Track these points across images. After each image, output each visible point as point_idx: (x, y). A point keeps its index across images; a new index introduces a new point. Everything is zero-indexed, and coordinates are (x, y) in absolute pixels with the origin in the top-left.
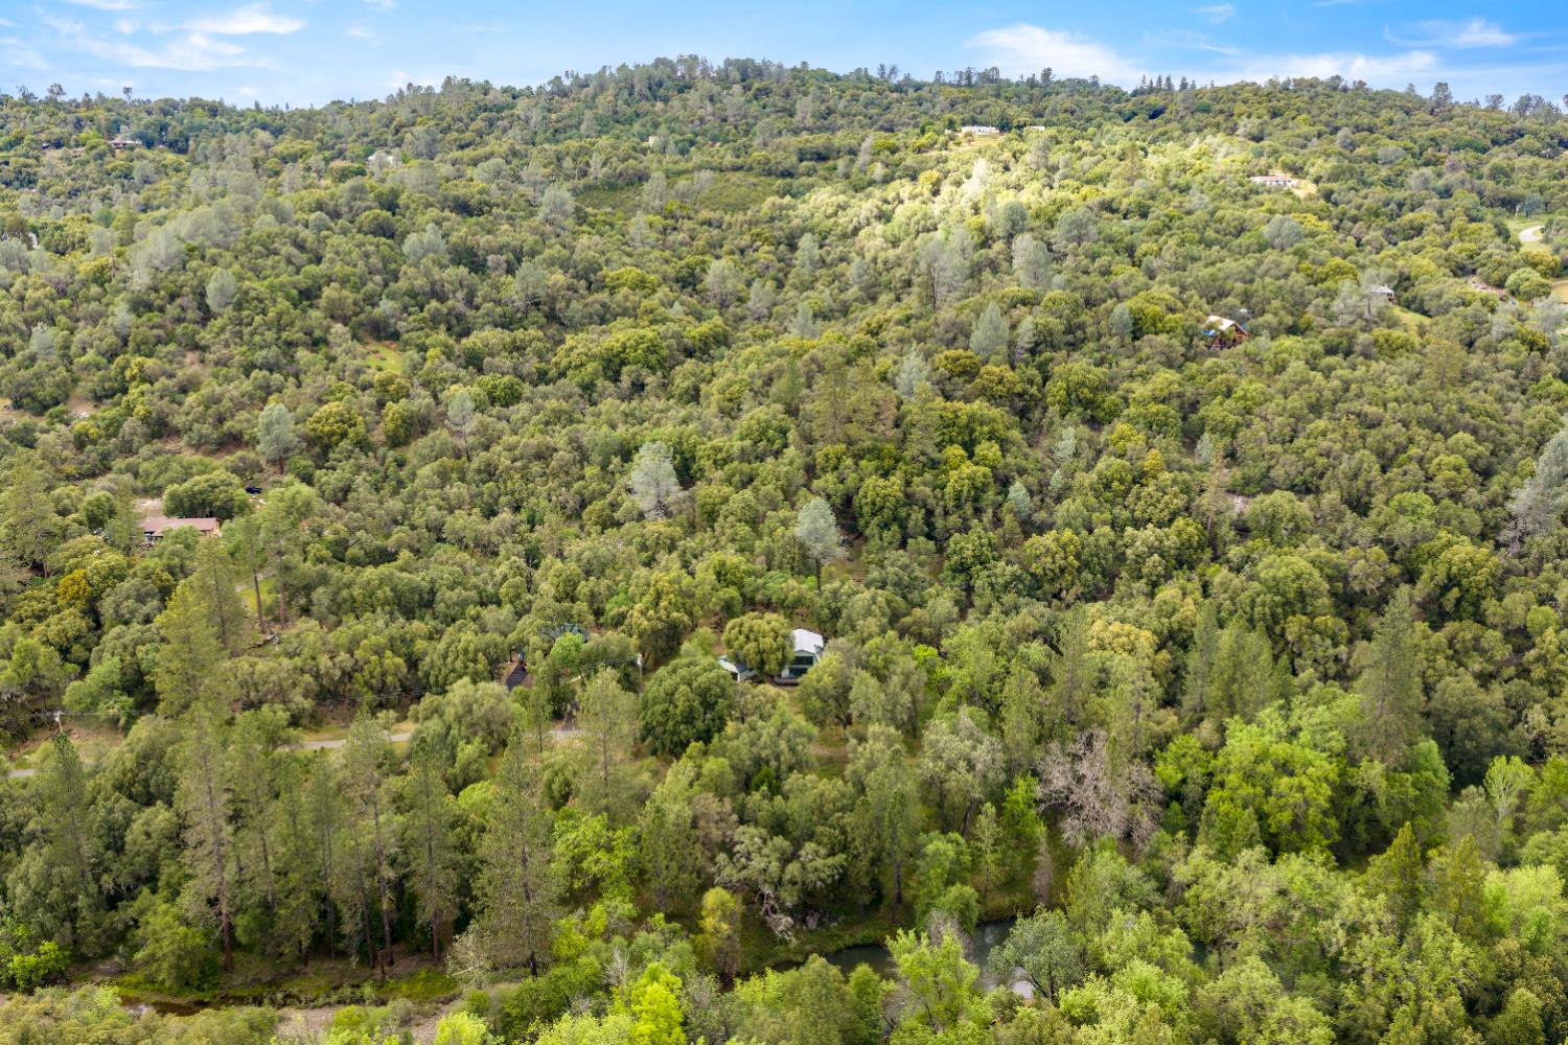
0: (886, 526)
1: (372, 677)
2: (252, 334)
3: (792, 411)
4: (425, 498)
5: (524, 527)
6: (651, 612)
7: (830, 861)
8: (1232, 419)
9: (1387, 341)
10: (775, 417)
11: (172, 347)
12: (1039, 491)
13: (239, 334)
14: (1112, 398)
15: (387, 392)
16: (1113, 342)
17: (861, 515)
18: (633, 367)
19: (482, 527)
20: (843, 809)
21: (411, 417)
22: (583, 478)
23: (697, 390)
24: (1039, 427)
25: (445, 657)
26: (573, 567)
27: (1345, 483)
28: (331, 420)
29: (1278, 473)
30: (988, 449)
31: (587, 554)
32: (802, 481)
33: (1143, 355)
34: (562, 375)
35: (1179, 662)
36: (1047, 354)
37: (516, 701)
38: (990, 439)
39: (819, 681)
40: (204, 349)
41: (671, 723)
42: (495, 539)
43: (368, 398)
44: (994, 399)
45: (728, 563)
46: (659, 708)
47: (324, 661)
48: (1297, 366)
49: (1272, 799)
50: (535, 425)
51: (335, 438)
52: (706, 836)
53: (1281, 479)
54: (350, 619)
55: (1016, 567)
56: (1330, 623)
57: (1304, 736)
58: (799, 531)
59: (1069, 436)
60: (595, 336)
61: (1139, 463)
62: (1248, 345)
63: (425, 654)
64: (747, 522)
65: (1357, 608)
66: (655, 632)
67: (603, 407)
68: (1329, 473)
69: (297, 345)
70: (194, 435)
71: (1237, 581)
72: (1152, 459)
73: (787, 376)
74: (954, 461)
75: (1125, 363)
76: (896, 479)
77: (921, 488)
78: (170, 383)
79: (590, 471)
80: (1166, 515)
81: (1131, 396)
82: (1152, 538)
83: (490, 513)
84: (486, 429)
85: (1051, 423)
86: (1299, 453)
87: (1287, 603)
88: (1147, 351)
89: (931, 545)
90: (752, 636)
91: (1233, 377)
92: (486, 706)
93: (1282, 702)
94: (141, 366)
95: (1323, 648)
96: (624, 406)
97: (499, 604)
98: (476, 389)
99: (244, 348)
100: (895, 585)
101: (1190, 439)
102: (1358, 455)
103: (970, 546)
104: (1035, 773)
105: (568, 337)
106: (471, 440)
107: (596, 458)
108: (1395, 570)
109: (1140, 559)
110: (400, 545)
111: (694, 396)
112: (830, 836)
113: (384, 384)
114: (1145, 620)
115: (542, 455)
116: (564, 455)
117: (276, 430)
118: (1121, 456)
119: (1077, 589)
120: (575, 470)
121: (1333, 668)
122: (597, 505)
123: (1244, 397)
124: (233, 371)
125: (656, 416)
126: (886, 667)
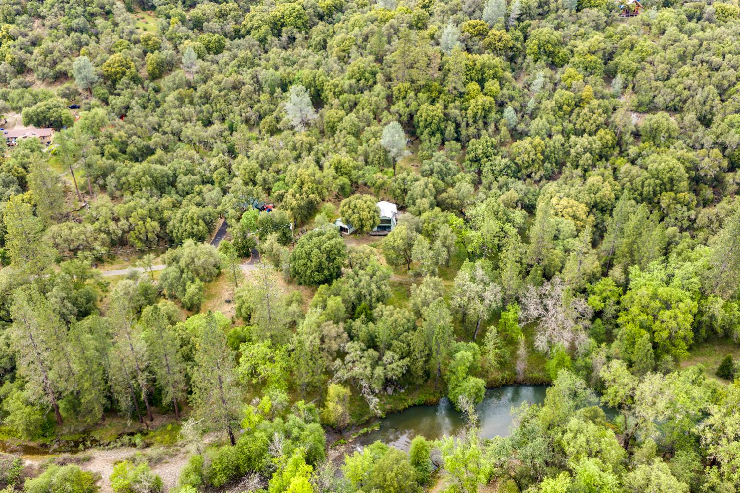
0: (432, 134)
1: (140, 233)
2: (70, 9)
3: (379, 60)
4: (170, 114)
5: (227, 133)
6: (298, 195)
7: (400, 363)
8: (635, 65)
9: (722, 11)
10: (369, 65)
11: (25, 17)
12: (521, 110)
13: (63, 9)
14: (564, 50)
15: (149, 46)
16: (566, 13)
17: (419, 127)
18: (289, 28)
19: (202, 133)
20: (407, 331)
21: (162, 62)
22: (259, 101)
23: (325, 41)
24: (521, 68)
25: (181, 222)
26: (254, 164)
27: (699, 107)
28: (116, 65)
29: (659, 100)
30: (492, 85)
31: (262, 155)
32: (385, 106)
33: (582, 21)
34: (248, 33)
35: (599, 221)
36: (527, 22)
37: (220, 250)
38: (493, 79)
39: (395, 241)
40: (44, 18)
41: (309, 271)
42: (211, 140)
43: (137, 50)
44: (496, 51)
45: (343, 161)
46: (302, 262)
47: (112, 225)
48: (672, 30)
49: (658, 323)
50: (232, 67)
51: (118, 76)
52: (329, 347)
53: (661, 104)
54: (127, 196)
55: (507, 159)
56: (687, 197)
57: (676, 281)
58: (383, 142)
59: (540, 75)
60: (267, 7)
61: (580, 93)
62: (642, 15)
63: (170, 219)
64: (353, 134)
65: (702, 185)
66: (300, 207)
67: (271, 55)
68: (690, 100)
69: (96, 15)
70: (40, 72)
71: (635, 170)
72: (587, 91)
73: (376, 36)
74: (473, 93)
75: (573, 27)
76: (439, 105)
77: (454, 112)
78: (24, 40)
79: (264, 97)
80: (594, 127)
81: (575, 49)
82: (586, 144)
83: (208, 123)
84: (204, 70)
85: (528, 66)
86: (673, 88)
87: (663, 184)
88: (585, 19)
89: (459, 146)
90: (356, 211)
91: (635, 37)
92: (202, 260)
93: (664, 258)
94: (7, 30)
95: (682, 212)
96: (284, 54)
97: (212, 183)
98: (198, 44)
99: (66, 18)
100: (438, 173)
101: (609, 76)
102: (706, 89)
103: (481, 147)
104: (519, 302)
105: (251, 8)
106: (196, 77)
107: (267, 89)
108: (725, 163)
109: (578, 156)
110: (156, 144)
111: (323, 46)
112: (400, 348)
113: (146, 41)
114: (581, 196)
115: (236, 87)
116: (248, 87)
117: (84, 72)
118: (568, 89)
119: (542, 172)
120: (255, 96)
121: (686, 224)
122: (268, 119)
123: (641, 51)
124: (60, 32)
125: (302, 60)
126: (433, 230)
